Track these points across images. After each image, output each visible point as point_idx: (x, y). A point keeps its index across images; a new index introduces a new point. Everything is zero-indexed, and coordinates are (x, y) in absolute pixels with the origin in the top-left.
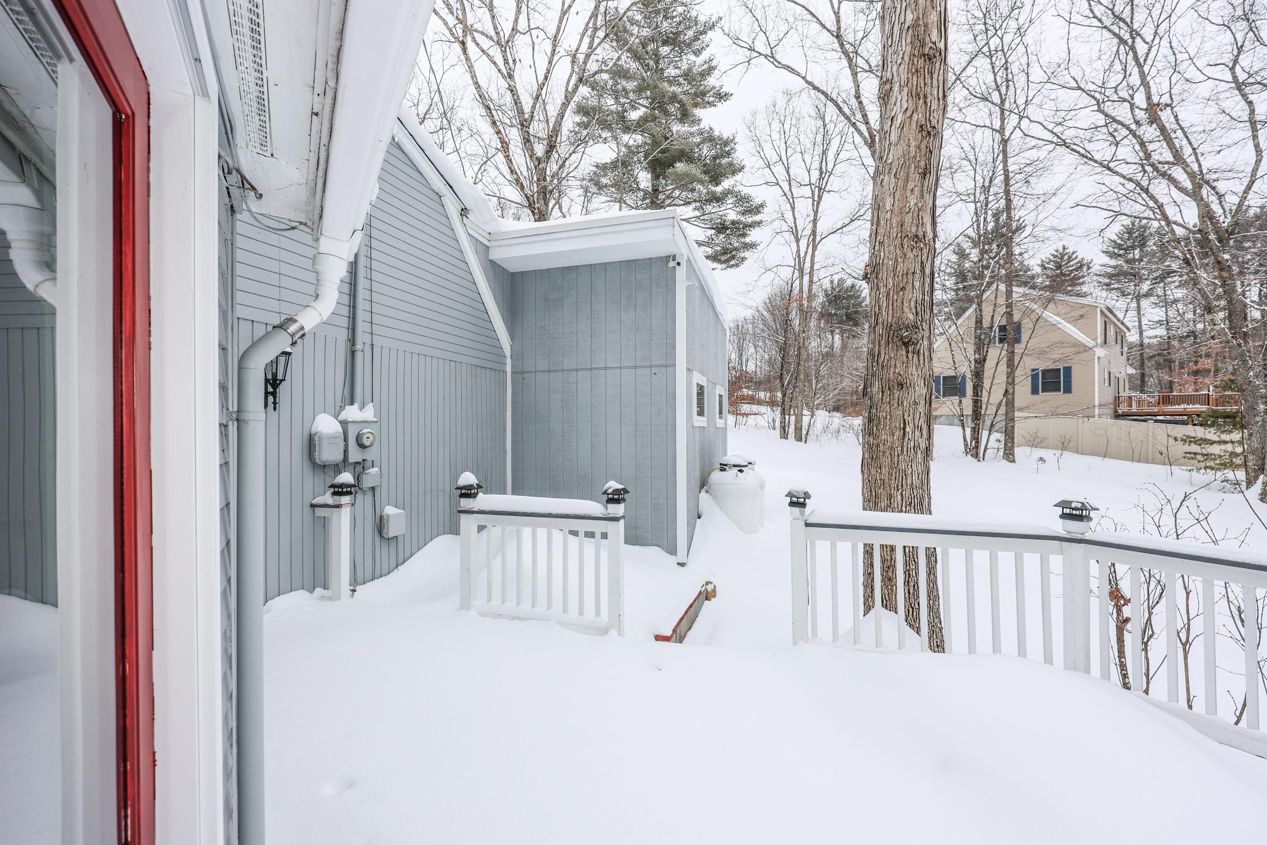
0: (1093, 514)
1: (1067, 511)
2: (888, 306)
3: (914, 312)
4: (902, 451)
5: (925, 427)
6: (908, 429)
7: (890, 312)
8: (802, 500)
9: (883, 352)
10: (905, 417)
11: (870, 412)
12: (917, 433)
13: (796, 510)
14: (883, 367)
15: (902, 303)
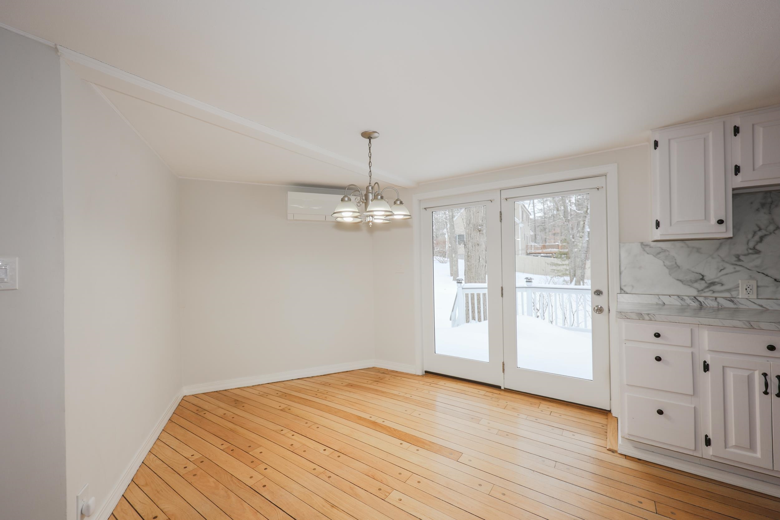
0: (533, 280)
1: (527, 280)
2: (474, 218)
3: (482, 220)
4: (479, 267)
5: (485, 259)
6: (480, 259)
7: (474, 220)
8: (460, 281)
9: (472, 233)
10: (480, 255)
11: (468, 254)
12: (483, 260)
13: (459, 284)
14: (472, 238)
15: (478, 217)
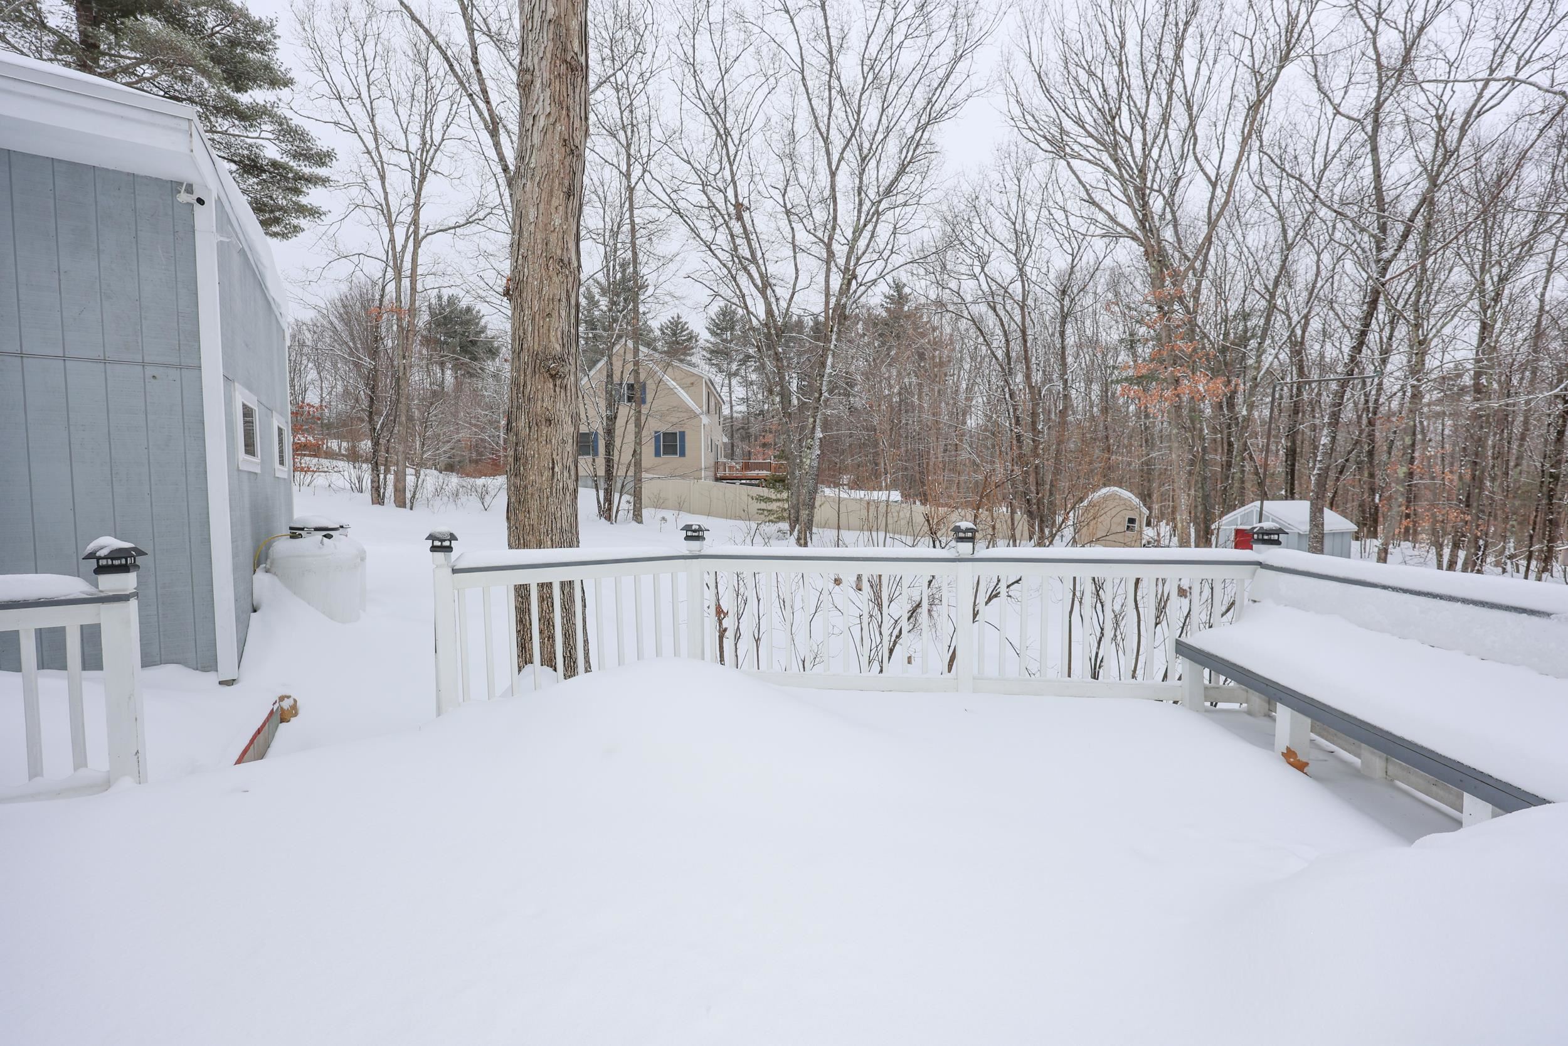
0: (704, 534)
1: (689, 533)
2: (533, 330)
3: (561, 342)
4: (551, 492)
5: (573, 467)
6: (556, 469)
7: (536, 338)
8: (447, 543)
9: (529, 383)
10: (554, 456)
11: (516, 450)
13: (440, 555)
14: (529, 399)
15: (549, 330)
